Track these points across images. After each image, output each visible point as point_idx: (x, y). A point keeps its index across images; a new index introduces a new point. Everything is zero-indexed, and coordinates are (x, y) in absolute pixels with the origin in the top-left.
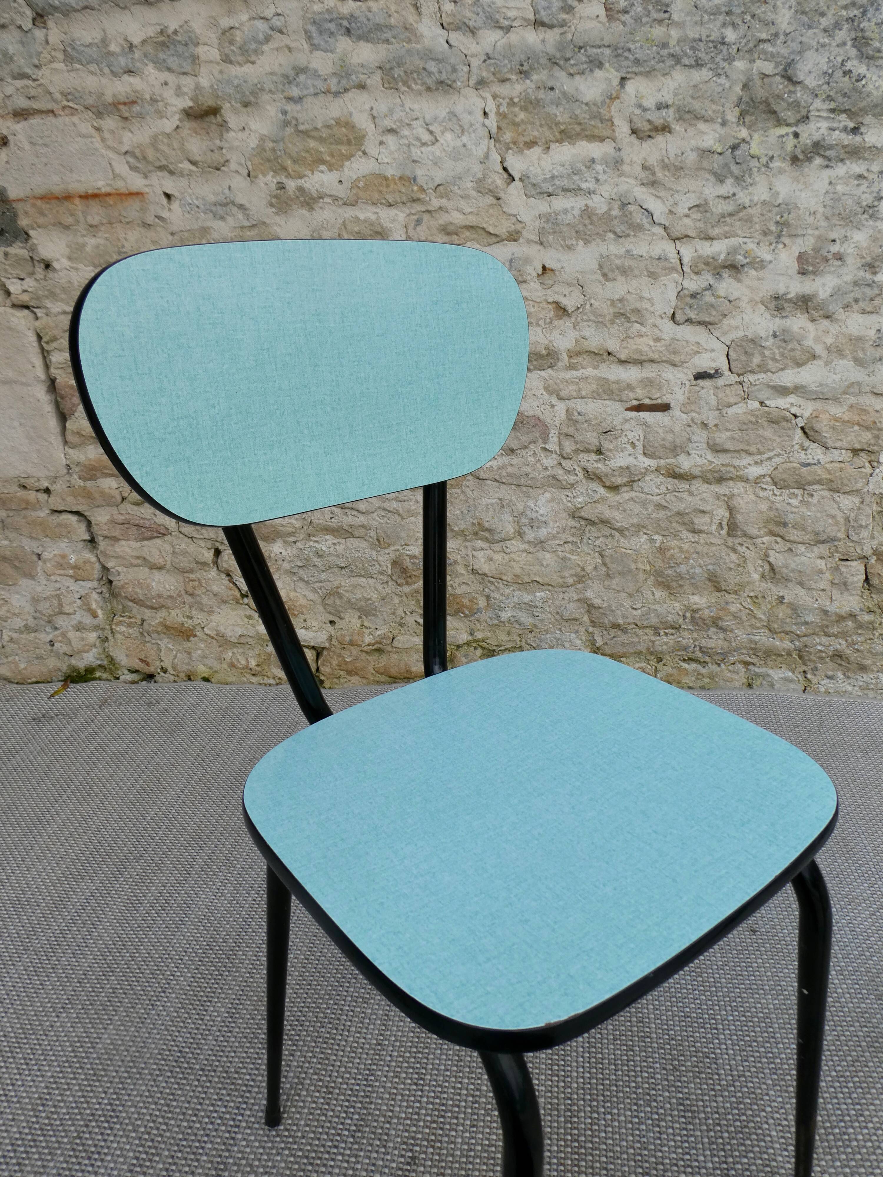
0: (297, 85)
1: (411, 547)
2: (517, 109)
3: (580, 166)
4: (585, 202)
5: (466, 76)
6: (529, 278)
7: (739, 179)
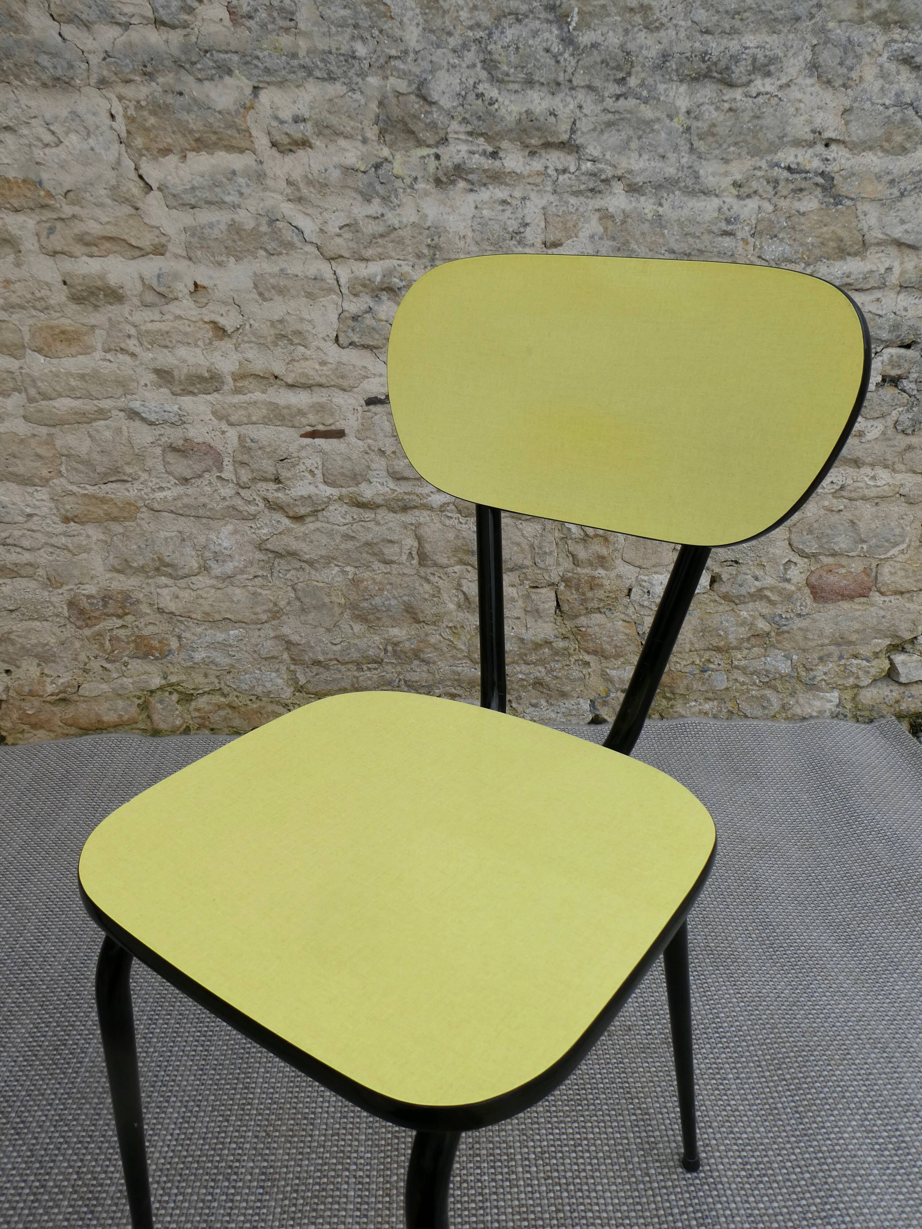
1: (87, 586)
2: (145, 113)
3: (220, 177)
4: (231, 216)
5: (85, 74)
6: (181, 295)
7: (385, 200)
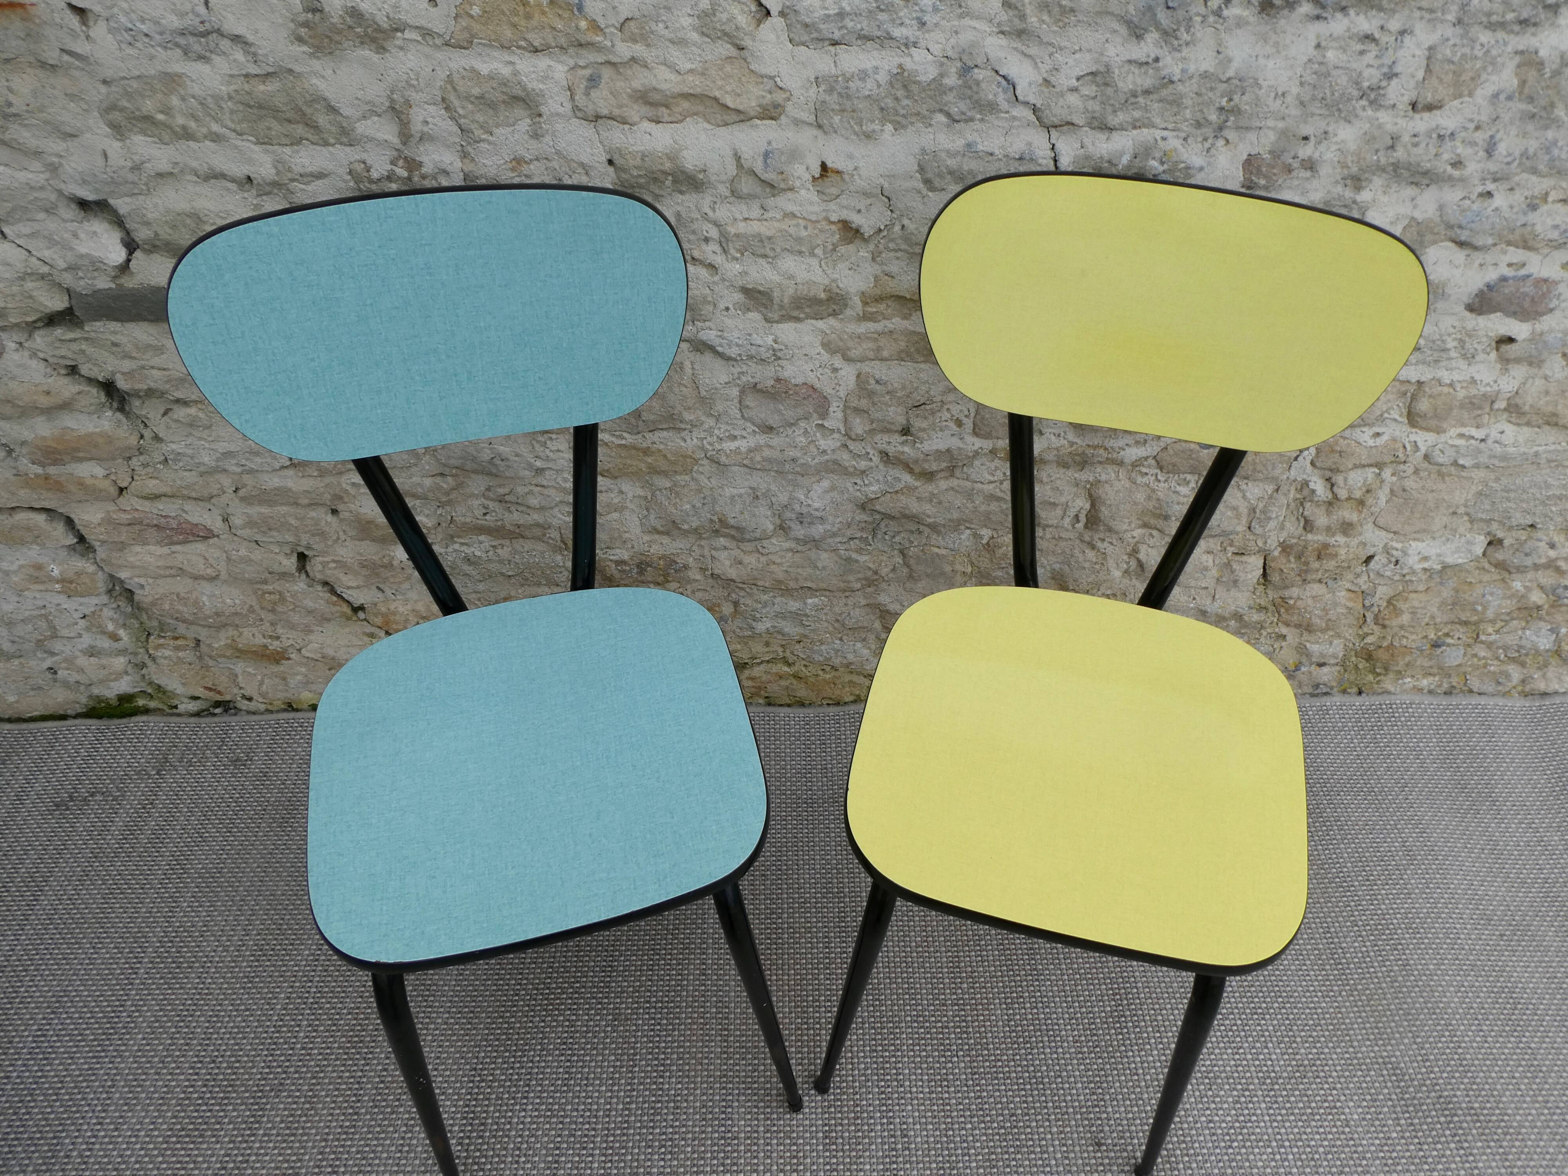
1: (618, 551)
4: (897, 60)
6: (798, 183)
7: (1168, 35)
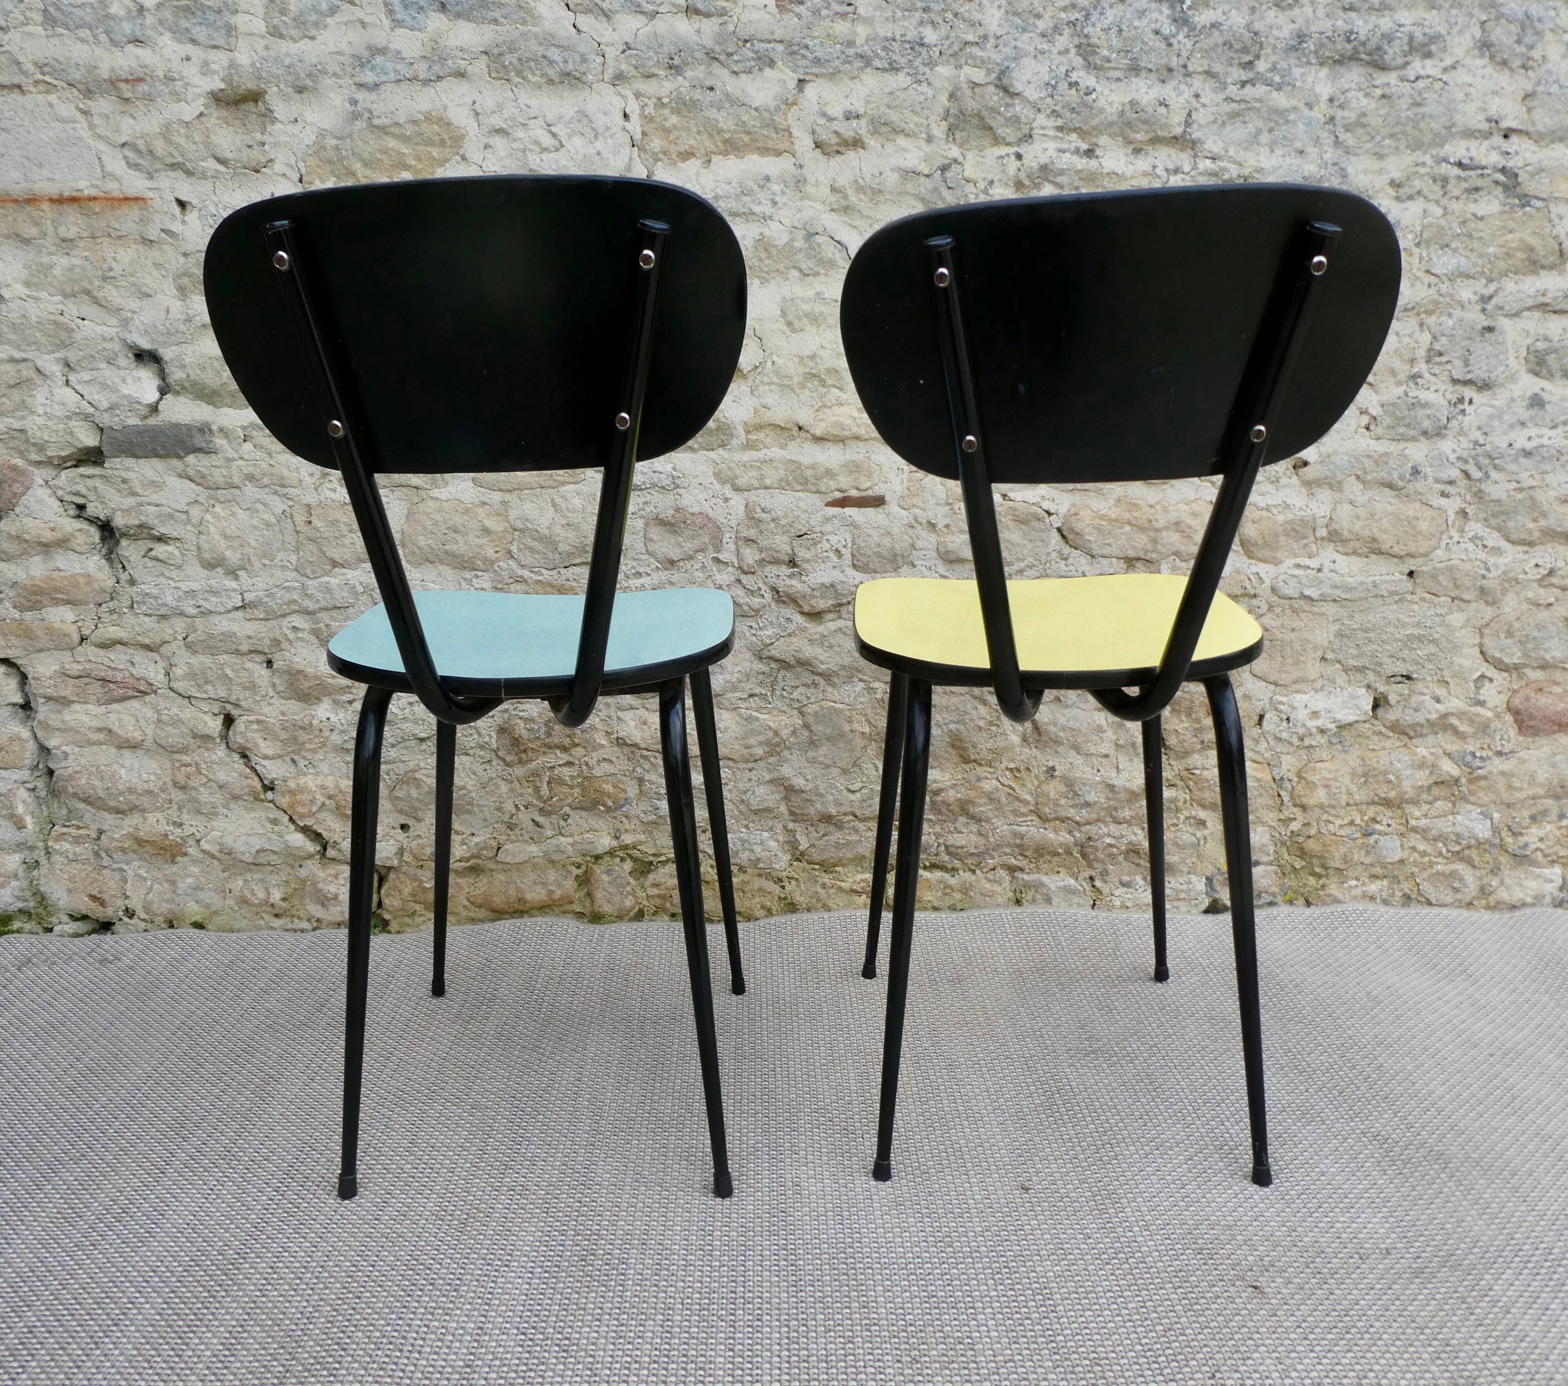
0: (373, 68)
1: (527, 706)
2: (667, 112)
3: (750, 184)
4: (759, 230)
5: (600, 69)
